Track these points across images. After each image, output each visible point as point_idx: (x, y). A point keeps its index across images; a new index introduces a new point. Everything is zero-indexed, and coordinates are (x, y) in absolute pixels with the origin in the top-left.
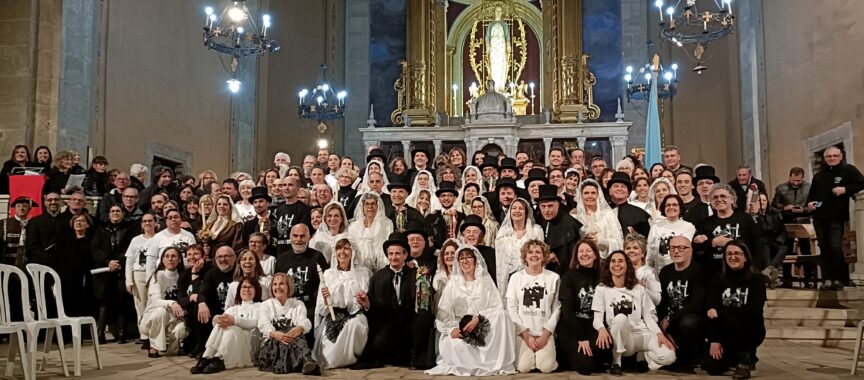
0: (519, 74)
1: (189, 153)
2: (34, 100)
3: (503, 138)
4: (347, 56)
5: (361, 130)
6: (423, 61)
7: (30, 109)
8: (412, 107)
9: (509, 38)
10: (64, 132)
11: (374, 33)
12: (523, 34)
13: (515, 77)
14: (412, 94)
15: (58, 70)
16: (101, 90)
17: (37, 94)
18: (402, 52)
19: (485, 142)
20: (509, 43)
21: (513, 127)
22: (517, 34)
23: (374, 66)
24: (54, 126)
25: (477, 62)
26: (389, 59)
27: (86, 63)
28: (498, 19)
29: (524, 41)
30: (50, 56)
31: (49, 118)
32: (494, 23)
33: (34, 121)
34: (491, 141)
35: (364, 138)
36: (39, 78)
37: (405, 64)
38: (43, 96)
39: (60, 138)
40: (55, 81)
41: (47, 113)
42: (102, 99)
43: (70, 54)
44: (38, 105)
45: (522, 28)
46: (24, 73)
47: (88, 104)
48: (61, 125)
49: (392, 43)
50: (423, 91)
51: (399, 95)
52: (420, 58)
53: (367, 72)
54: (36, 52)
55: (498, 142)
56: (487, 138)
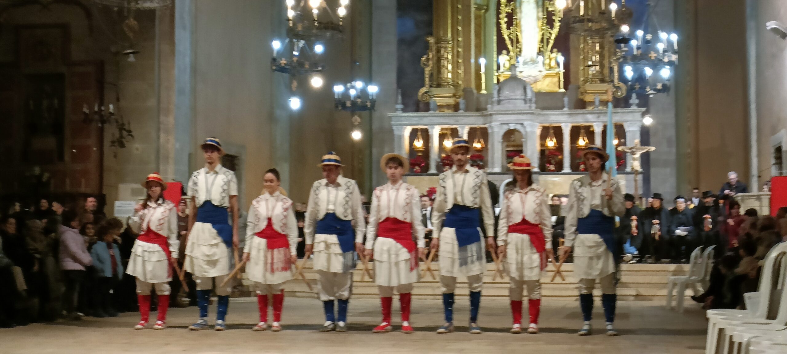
0: (552, 42)
1: (243, 147)
3: (522, 124)
5: (390, 115)
6: (449, 38)
8: (439, 85)
9: (540, 3)
10: (178, 145)
11: (401, 8)
13: (548, 42)
14: (438, 72)
17: (161, 117)
18: (428, 27)
19: (505, 128)
21: (532, 114)
24: (172, 141)
25: (508, 28)
30: (168, 88)
31: (169, 136)
34: (512, 126)
35: (393, 124)
37: (432, 40)
38: (165, 118)
39: (176, 151)
40: (172, 107)
41: (167, 131)
47: (189, 121)
48: (176, 140)
50: (450, 69)
51: (426, 72)
52: (445, 34)
55: (519, 127)
56: (507, 124)
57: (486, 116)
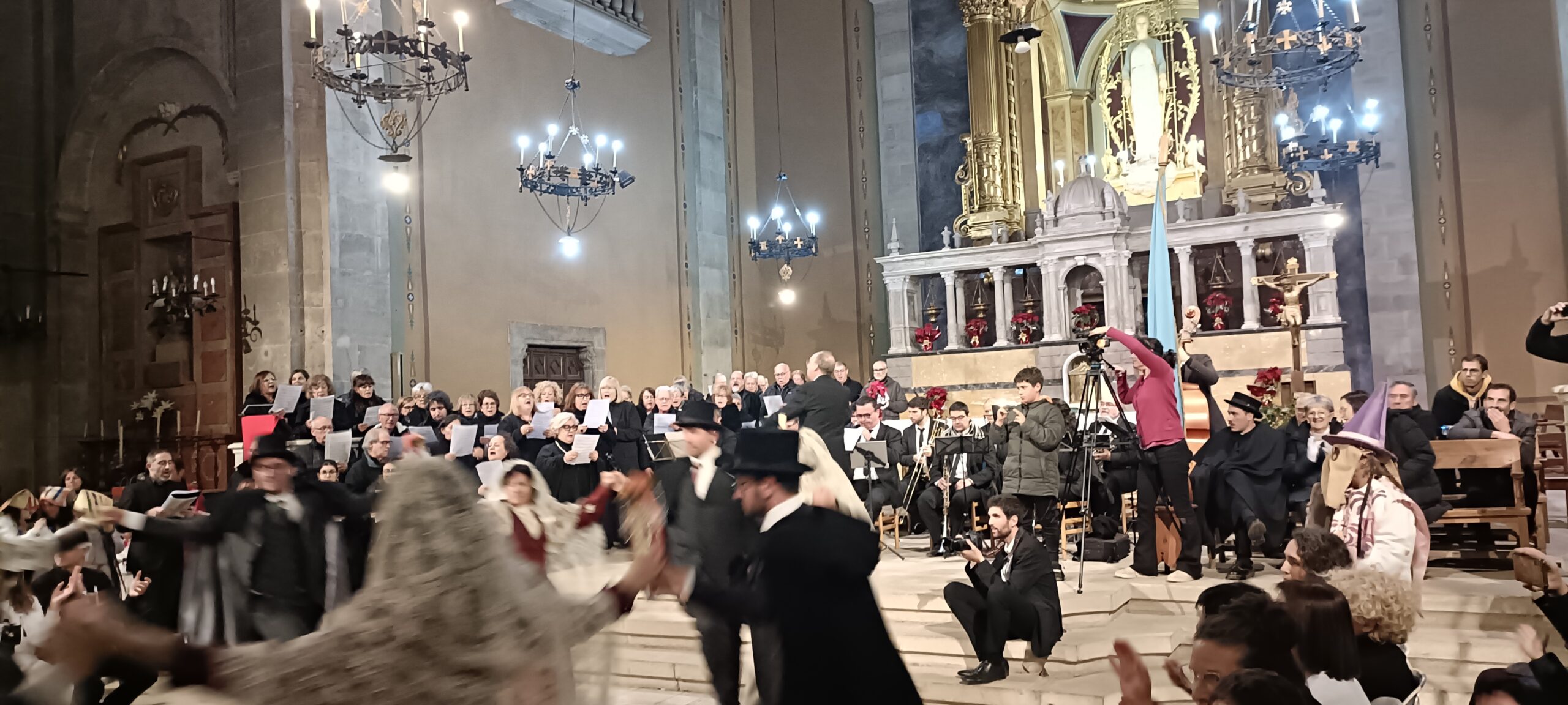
0: (1187, 125)
1: (597, 330)
2: (302, 303)
3: (1098, 255)
4: (881, 139)
5: (878, 260)
6: (995, 133)
7: (296, 315)
8: (982, 209)
9: (1163, 66)
10: (344, 341)
11: (922, 98)
12: (1191, 55)
13: (1180, 131)
14: (981, 188)
15: (330, 258)
16: (417, 269)
17: (305, 293)
18: (963, 121)
19: (1070, 265)
20: (1163, 76)
21: (1115, 235)
22: (1181, 55)
23: (924, 150)
24: (328, 335)
25: (1113, 114)
26: (945, 134)
27: (379, 239)
28: (1142, 34)
29: (1194, 66)
30: (319, 240)
31: (323, 325)
32: (1134, 43)
33: (302, 330)
34: (1081, 262)
35: (885, 273)
36: (306, 272)
37: (969, 140)
38: (314, 294)
39: (337, 352)
40: (327, 273)
41: (319, 318)
42: (418, 281)
43: (349, 231)
44: (306, 308)
45: (1188, 44)
46: (284, 268)
47: (388, 296)
48: (339, 332)
49: (949, 109)
50: (998, 182)
51: (963, 191)
52: (988, 127)
53: (911, 160)
54: (299, 237)
55: (1092, 261)
56: (1072, 257)
57: (1035, 246)
